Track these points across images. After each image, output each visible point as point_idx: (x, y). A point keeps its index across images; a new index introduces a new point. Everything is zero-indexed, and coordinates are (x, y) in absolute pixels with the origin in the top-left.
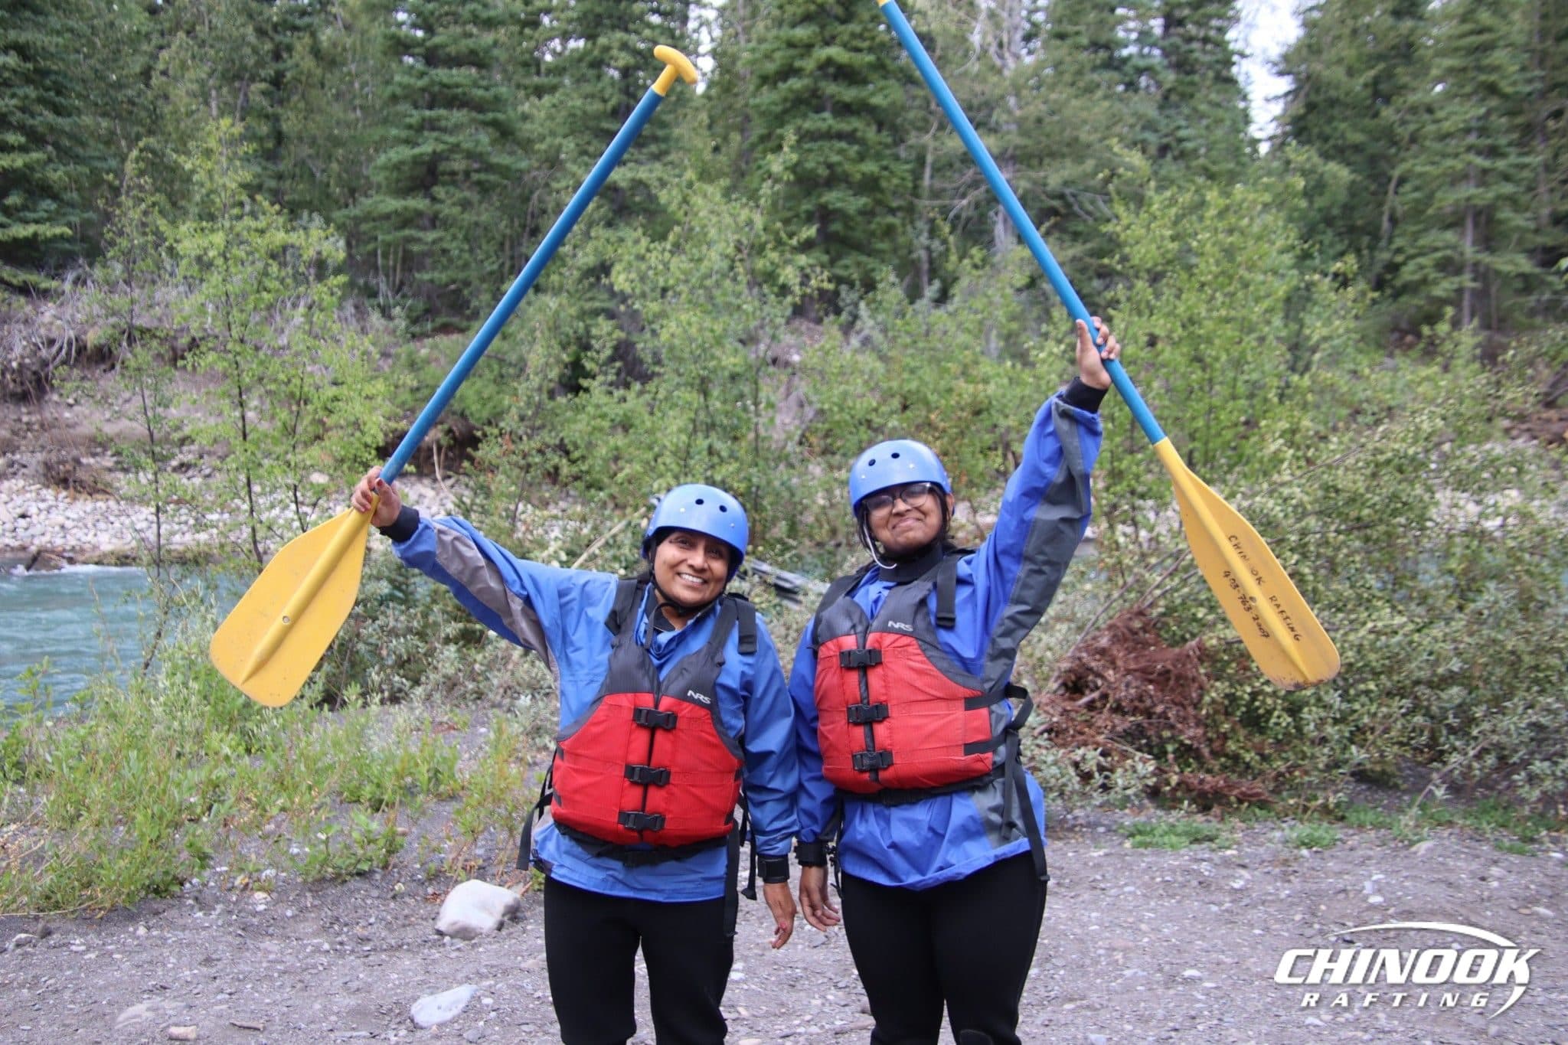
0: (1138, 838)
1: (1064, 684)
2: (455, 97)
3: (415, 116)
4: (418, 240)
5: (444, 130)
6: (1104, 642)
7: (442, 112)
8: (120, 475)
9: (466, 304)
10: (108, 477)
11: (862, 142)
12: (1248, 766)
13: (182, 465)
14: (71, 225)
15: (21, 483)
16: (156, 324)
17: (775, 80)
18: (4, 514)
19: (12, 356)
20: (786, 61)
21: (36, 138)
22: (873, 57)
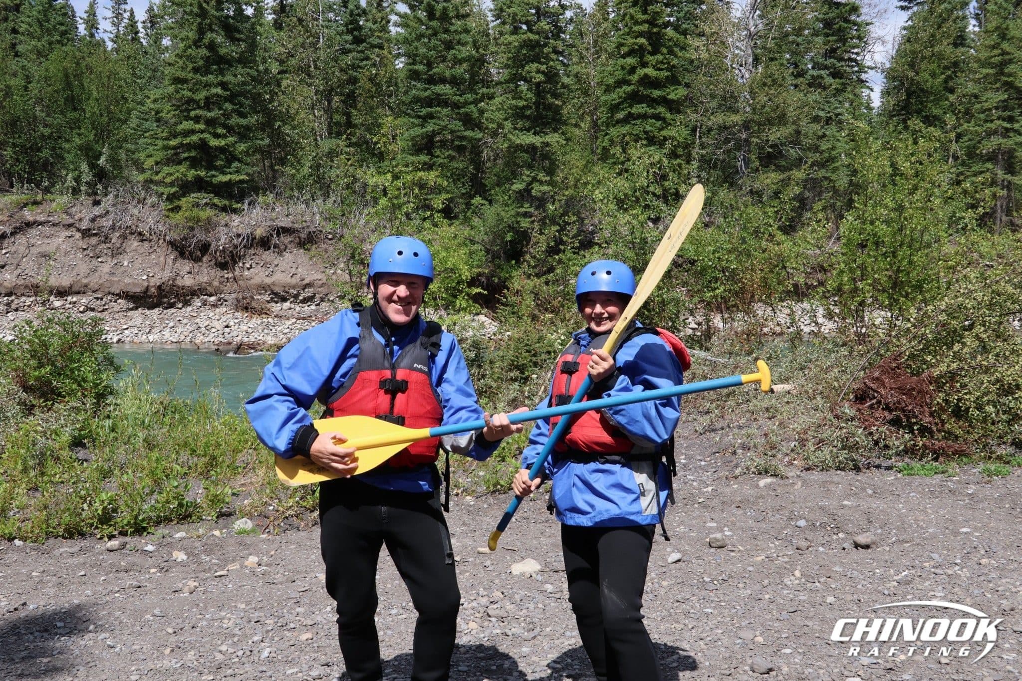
0: (905, 472)
1: (856, 397)
2: (444, 101)
3: (424, 111)
5: (439, 118)
6: (876, 374)
7: (439, 109)
8: (273, 304)
10: (269, 305)
11: (664, 119)
12: (957, 437)
13: (305, 299)
14: (248, 174)
15: (225, 309)
16: (290, 225)
17: (615, 87)
18: (218, 325)
19: (220, 243)
20: (620, 77)
21: (230, 130)
22: (669, 73)
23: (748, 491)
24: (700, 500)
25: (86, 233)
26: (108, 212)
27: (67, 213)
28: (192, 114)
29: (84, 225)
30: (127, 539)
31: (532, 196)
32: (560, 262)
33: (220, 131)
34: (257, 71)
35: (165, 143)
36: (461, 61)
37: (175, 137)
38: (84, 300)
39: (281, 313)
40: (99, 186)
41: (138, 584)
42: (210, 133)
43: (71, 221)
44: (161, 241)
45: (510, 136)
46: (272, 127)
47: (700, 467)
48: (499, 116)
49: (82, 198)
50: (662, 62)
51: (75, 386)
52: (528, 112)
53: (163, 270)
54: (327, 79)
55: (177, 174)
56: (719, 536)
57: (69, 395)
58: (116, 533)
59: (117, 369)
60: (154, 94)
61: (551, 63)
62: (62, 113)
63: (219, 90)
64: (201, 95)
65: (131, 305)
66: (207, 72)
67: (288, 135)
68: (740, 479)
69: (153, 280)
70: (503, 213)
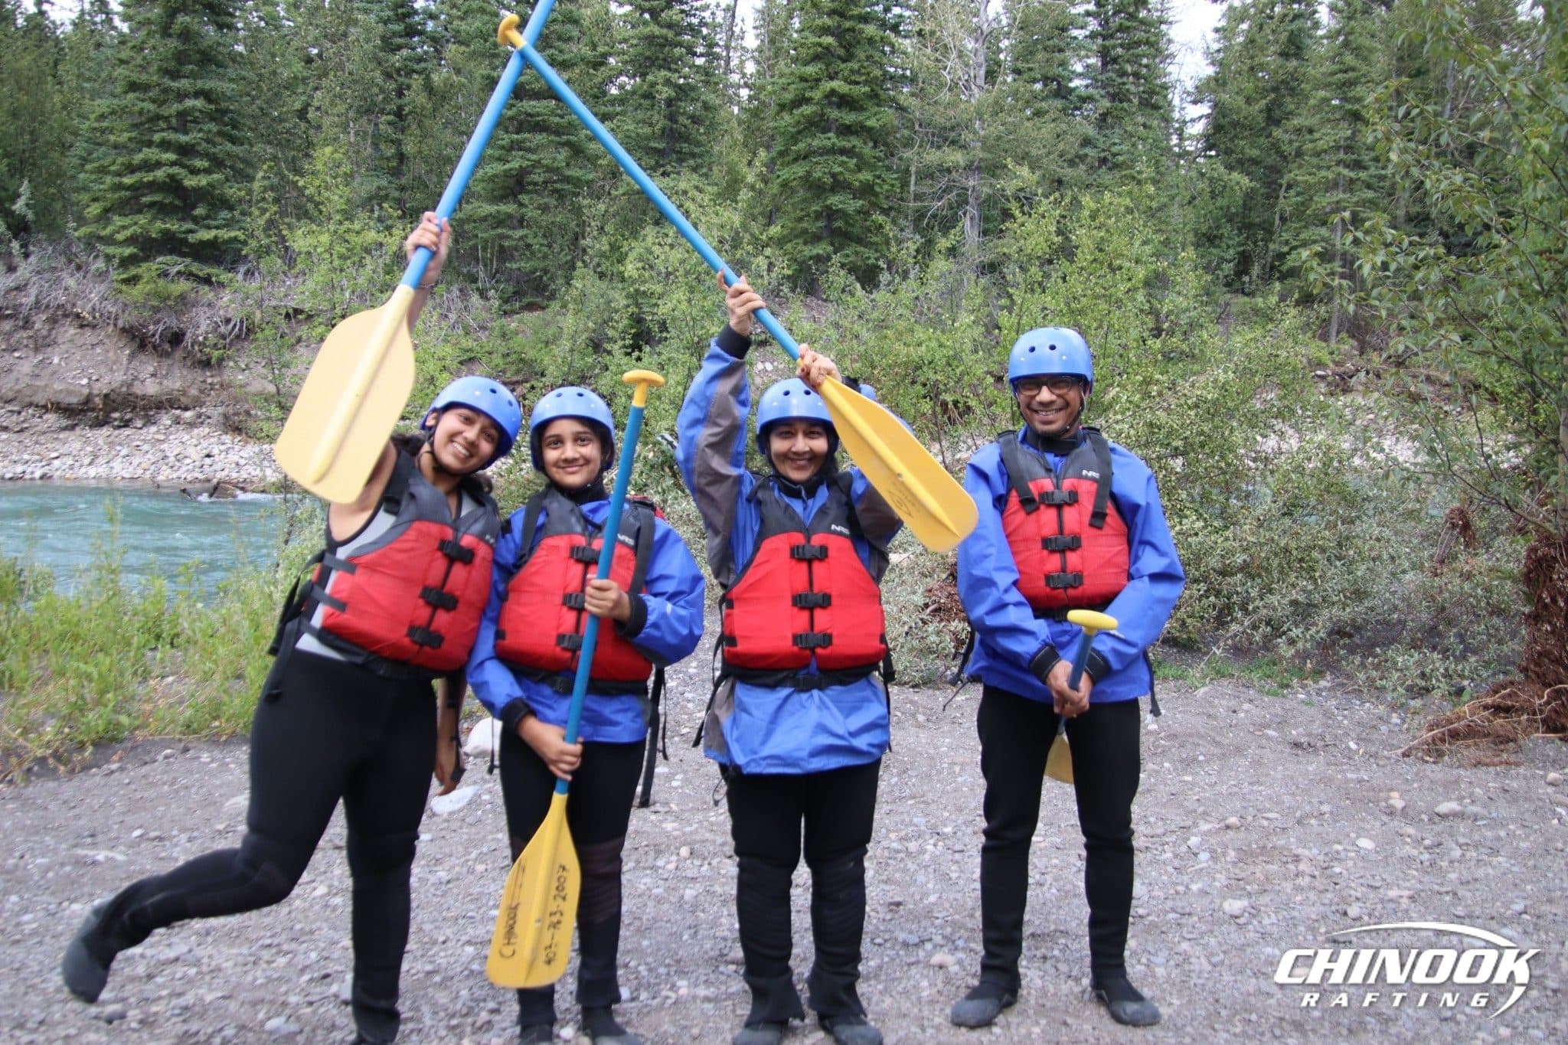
2: (537, 124)
3: (506, 139)
4: (509, 237)
5: (529, 150)
7: (527, 135)
9: (545, 287)
11: (860, 156)
14: (241, 229)
15: (207, 430)
16: (306, 306)
17: (790, 108)
18: (195, 454)
19: (199, 332)
20: (799, 92)
21: (217, 162)
22: (868, 89)
26: (28, 283)
28: (157, 137)
33: (199, 163)
35: (117, 180)
36: (563, 65)
37: (132, 172)
40: (15, 244)
42: (184, 166)
50: (857, 73)
52: (654, 144)
53: (113, 370)
55: (135, 227)
60: (102, 105)
63: (198, 103)
64: (172, 109)
65: (65, 423)
66: (179, 75)
69: (97, 385)
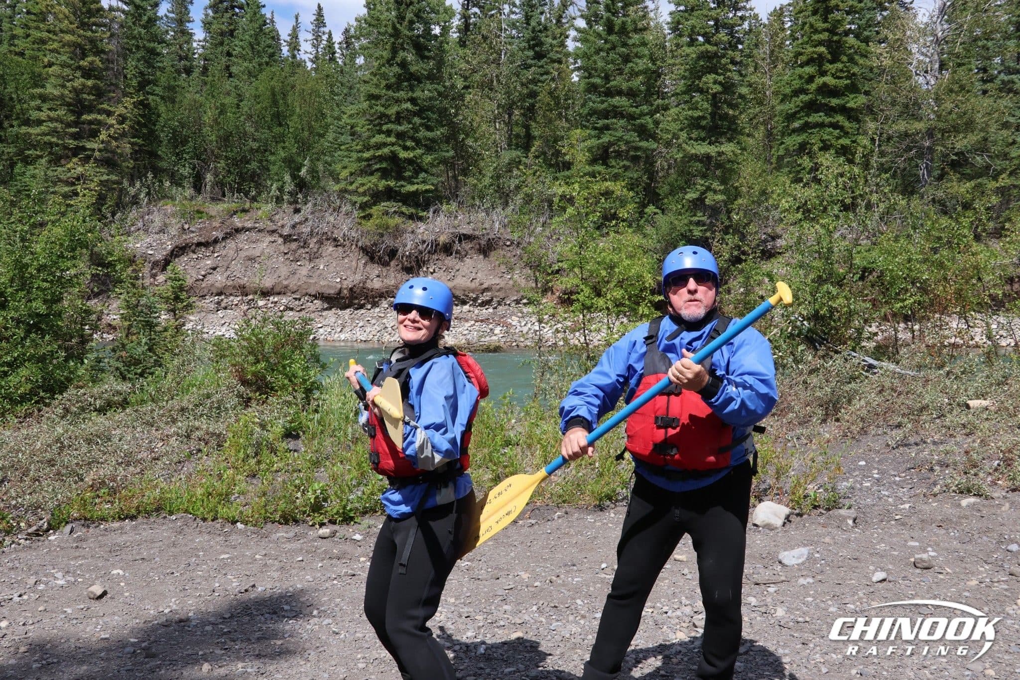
2: (620, 113)
3: (601, 123)
7: (614, 120)
11: (841, 128)
13: (483, 302)
14: (432, 184)
16: (471, 232)
17: (792, 97)
19: (406, 249)
20: (798, 86)
21: (418, 142)
22: (848, 81)
23: (948, 509)
24: (897, 517)
25: (287, 239)
26: (307, 219)
27: (272, 221)
28: (384, 128)
29: (286, 231)
30: (336, 527)
31: (705, 205)
32: (742, 271)
33: (409, 143)
34: (444, 87)
35: (360, 155)
36: (637, 74)
37: (368, 150)
38: (284, 300)
39: (461, 316)
40: (300, 196)
41: (353, 572)
42: (400, 146)
43: (274, 227)
44: (354, 247)
45: (684, 145)
46: (456, 140)
47: (895, 482)
48: (674, 127)
49: (285, 206)
50: (841, 71)
51: (286, 382)
52: (704, 123)
53: (355, 273)
54: (508, 93)
55: (370, 184)
56: (925, 556)
57: (281, 389)
58: (326, 521)
59: (323, 367)
60: (351, 109)
61: (729, 74)
62: (269, 128)
63: (408, 105)
64: (392, 111)
65: (326, 306)
66: (399, 89)
67: (471, 147)
68: (940, 497)
69: (345, 283)
70: (676, 222)
